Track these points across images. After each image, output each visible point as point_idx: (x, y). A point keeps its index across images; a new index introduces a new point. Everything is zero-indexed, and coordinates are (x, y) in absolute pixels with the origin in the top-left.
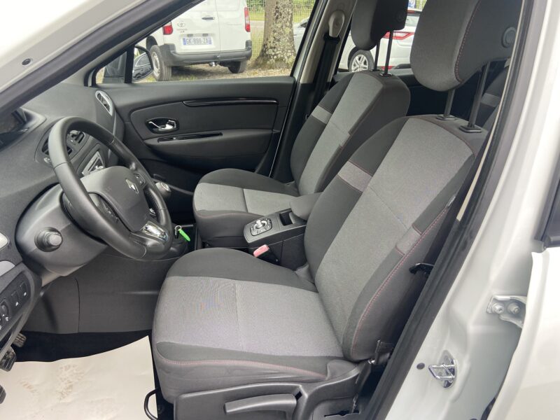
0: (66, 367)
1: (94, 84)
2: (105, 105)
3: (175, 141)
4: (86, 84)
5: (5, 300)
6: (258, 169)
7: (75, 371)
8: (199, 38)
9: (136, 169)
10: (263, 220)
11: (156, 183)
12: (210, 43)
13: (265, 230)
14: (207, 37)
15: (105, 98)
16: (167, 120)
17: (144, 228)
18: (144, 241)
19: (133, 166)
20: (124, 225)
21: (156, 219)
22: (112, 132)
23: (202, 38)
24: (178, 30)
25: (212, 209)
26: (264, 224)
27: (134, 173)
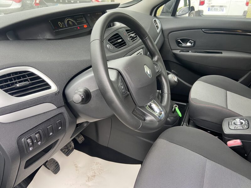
0: (96, 163)
1: (155, 15)
2: (157, 26)
3: (190, 53)
4: (151, 14)
5: (40, 130)
6: (241, 80)
7: (99, 167)
8: (217, 8)
9: (157, 61)
10: (242, 119)
11: (168, 74)
12: (223, 11)
13: (242, 128)
14: (222, 8)
15: (158, 23)
16: (189, 40)
17: (149, 104)
18: (145, 115)
19: (156, 58)
20: (132, 99)
21: (160, 100)
22: (155, 42)
23: (219, 8)
24: (207, 3)
25: (203, 99)
26: (242, 123)
27: (155, 63)
